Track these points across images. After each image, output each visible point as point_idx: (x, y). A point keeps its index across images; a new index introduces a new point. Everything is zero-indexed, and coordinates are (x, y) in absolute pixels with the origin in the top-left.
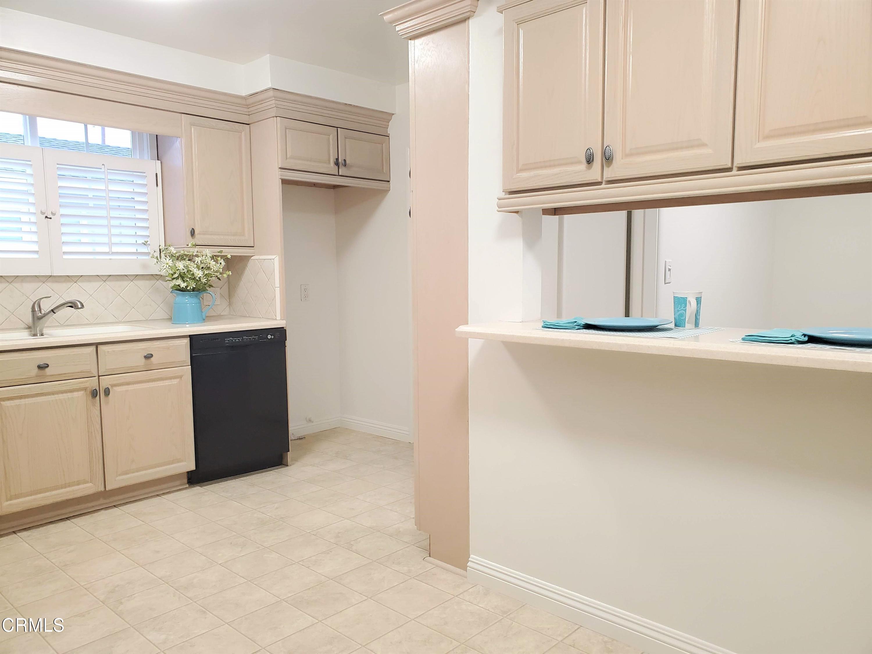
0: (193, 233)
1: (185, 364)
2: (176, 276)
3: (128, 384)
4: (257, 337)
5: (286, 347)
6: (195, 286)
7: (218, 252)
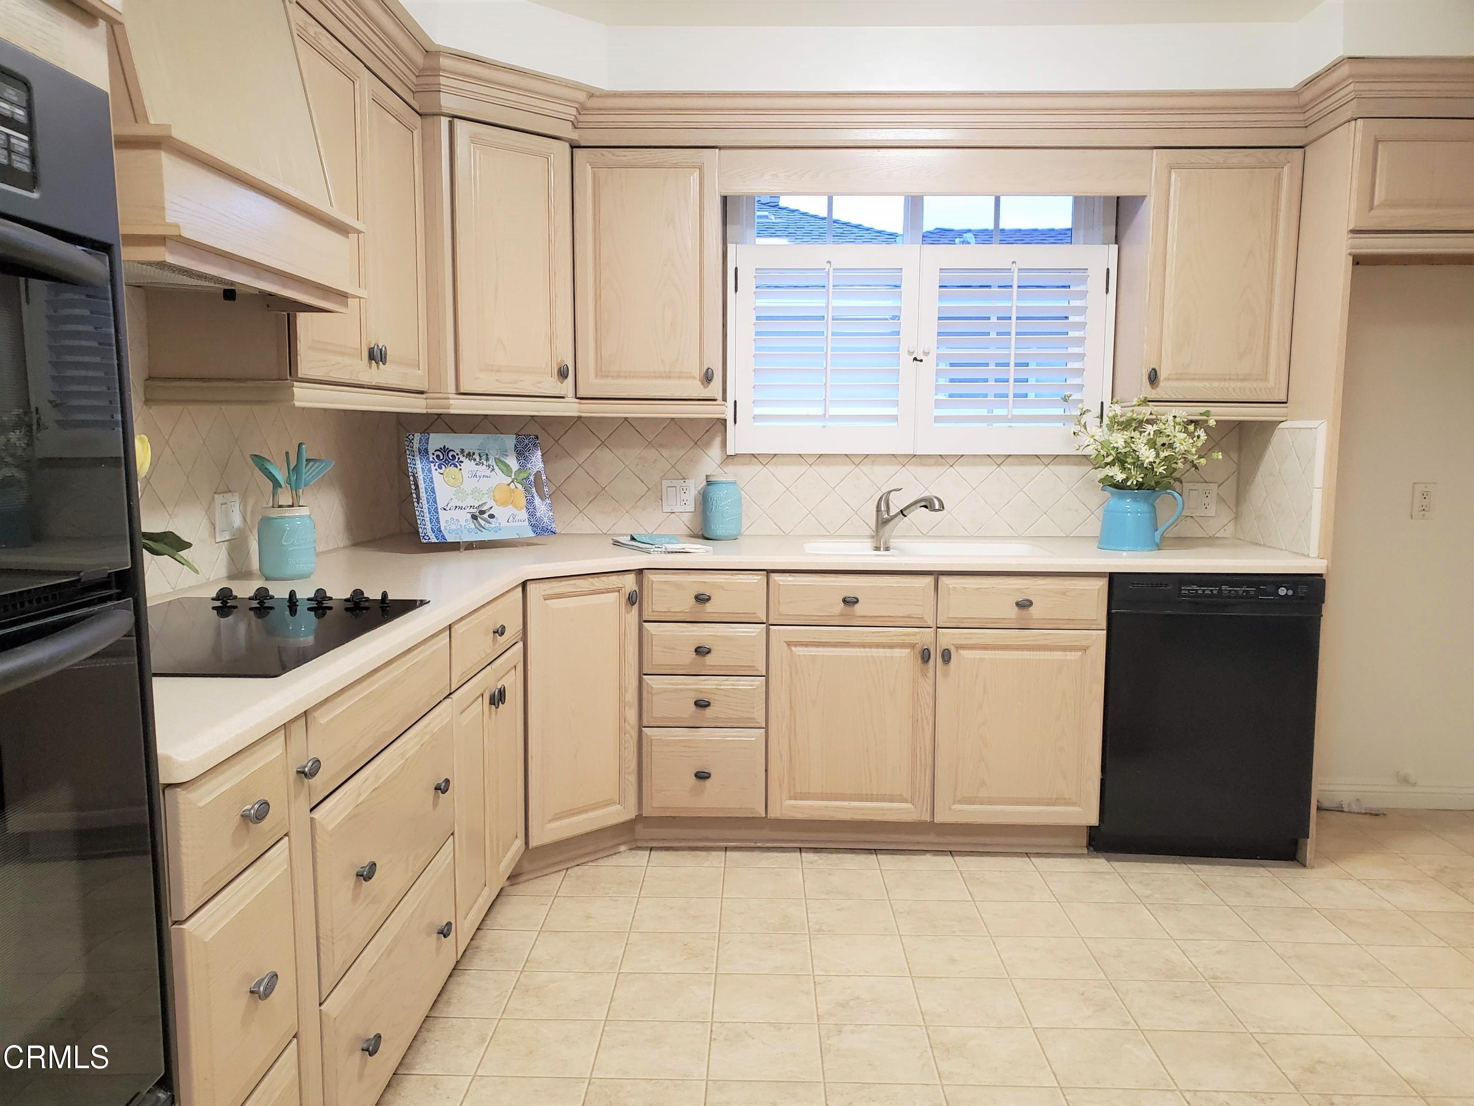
0: (1153, 378)
1: (1094, 626)
2: (1109, 459)
3: (985, 647)
4: (1254, 589)
5: (1322, 618)
6: (1141, 480)
7: (1201, 414)
